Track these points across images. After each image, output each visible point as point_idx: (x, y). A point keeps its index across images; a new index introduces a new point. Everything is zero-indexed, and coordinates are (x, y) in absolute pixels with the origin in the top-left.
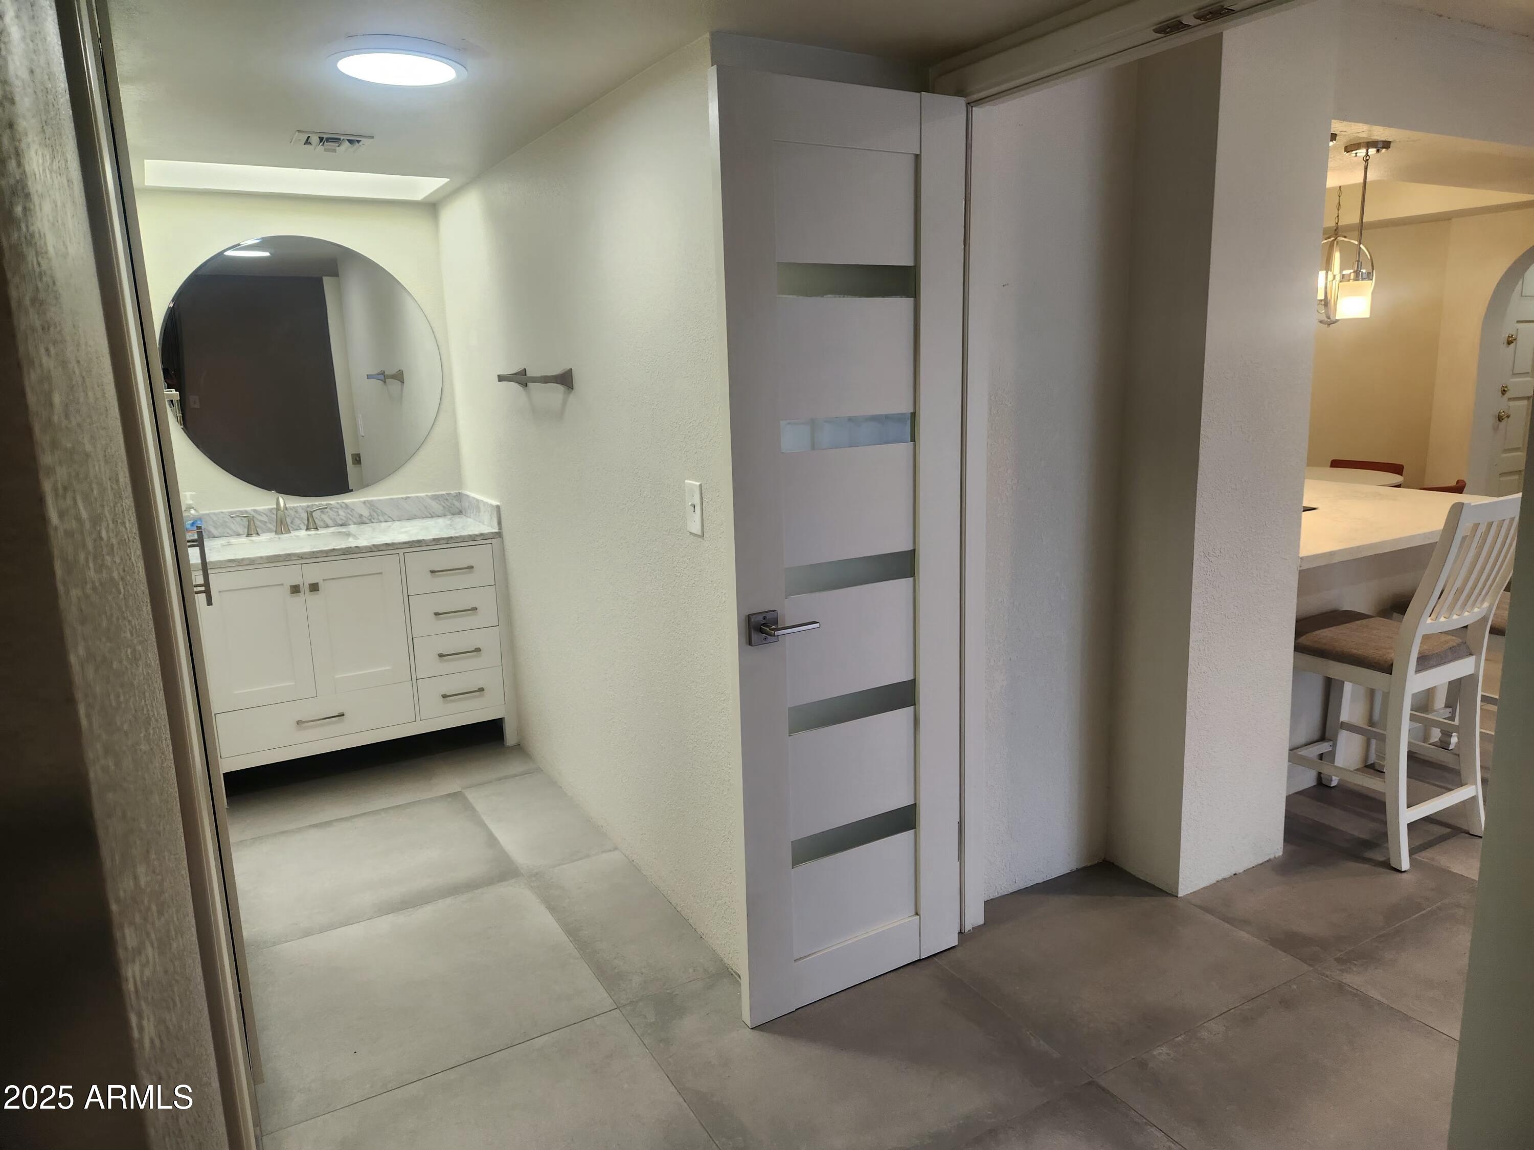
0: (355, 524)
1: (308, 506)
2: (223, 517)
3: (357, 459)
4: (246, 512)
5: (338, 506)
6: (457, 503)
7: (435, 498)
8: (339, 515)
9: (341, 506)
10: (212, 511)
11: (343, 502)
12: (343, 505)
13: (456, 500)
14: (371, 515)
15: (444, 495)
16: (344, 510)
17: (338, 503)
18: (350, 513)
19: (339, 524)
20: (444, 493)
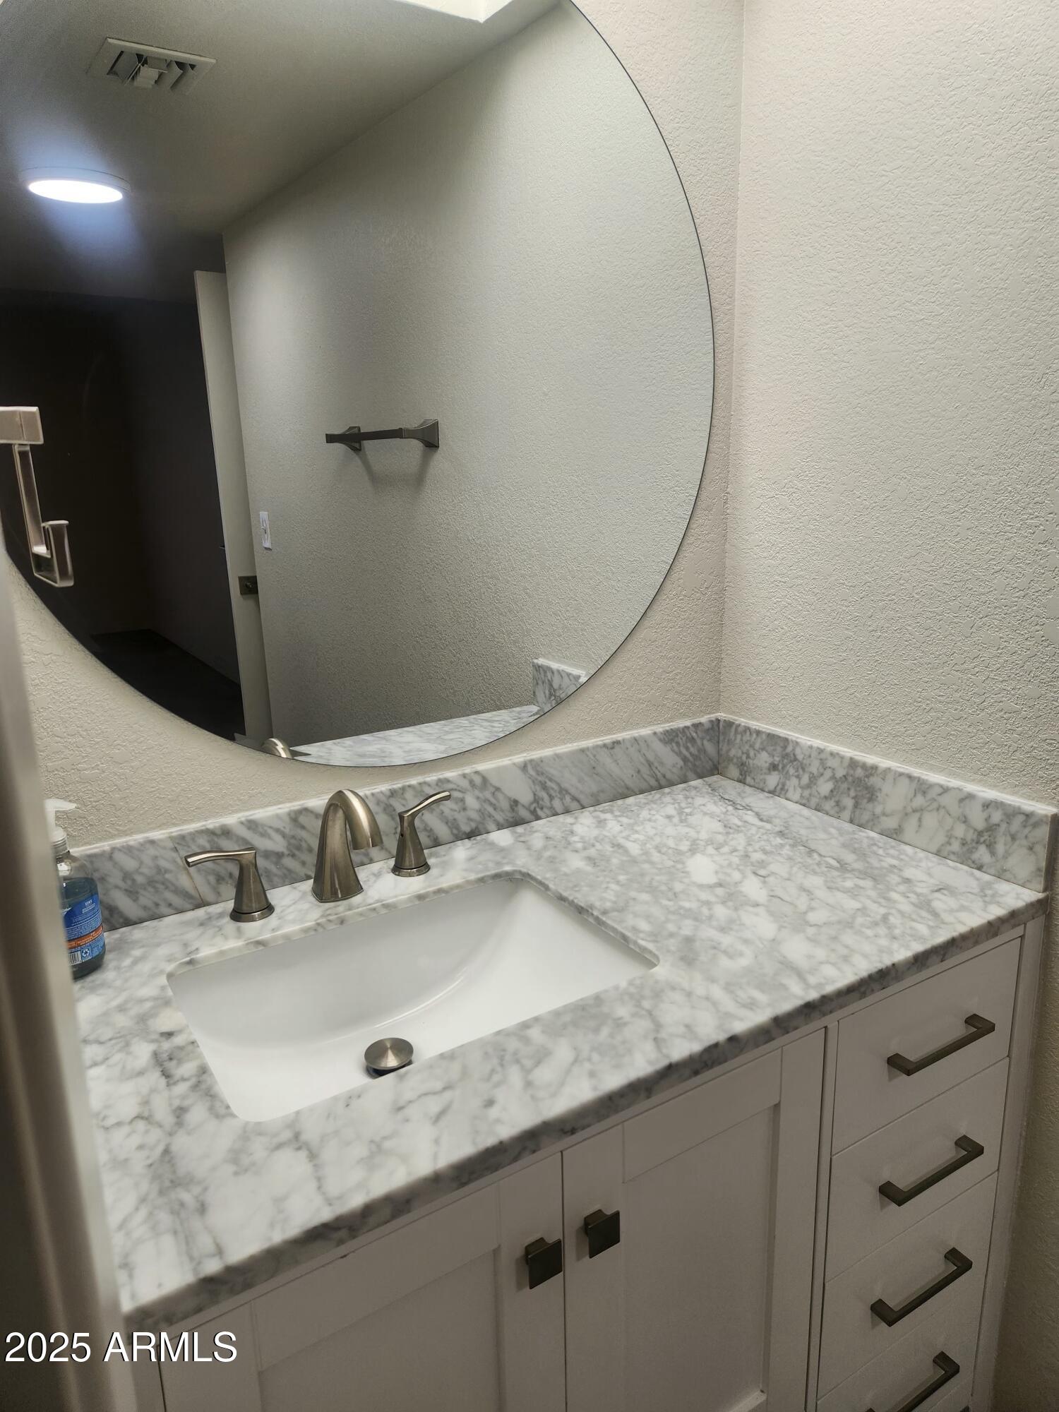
0: (500, 827)
1: (393, 793)
2: (156, 858)
3: (250, 586)
4: (226, 832)
5: (465, 784)
6: (710, 748)
7: (670, 737)
8: (464, 809)
9: (471, 782)
10: (119, 841)
11: (477, 772)
12: (478, 780)
13: (710, 740)
14: (536, 800)
15: (687, 728)
16: (477, 792)
17: (464, 776)
18: (493, 800)
19: (465, 833)
20: (688, 723)
